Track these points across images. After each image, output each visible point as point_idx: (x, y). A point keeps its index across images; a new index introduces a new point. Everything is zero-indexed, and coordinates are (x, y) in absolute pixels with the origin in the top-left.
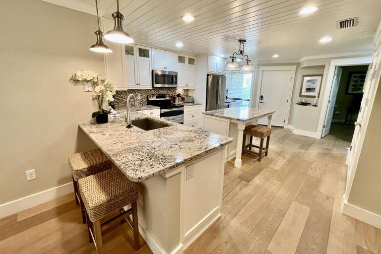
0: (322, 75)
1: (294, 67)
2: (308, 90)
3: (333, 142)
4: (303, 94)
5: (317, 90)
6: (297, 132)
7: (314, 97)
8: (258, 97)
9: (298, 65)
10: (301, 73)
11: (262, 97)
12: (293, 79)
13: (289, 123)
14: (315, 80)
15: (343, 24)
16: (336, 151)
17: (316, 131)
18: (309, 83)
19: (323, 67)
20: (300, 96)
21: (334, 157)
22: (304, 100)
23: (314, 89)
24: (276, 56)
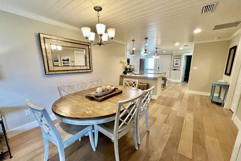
0: (181, 59)
1: (171, 55)
2: (176, 64)
3: (185, 83)
4: (174, 66)
5: (179, 64)
6: (173, 81)
7: (178, 67)
8: (157, 68)
9: (172, 54)
10: (173, 58)
11: (159, 68)
12: (170, 60)
13: (170, 78)
14: (179, 61)
15: (185, 46)
16: (186, 85)
17: (179, 80)
18: (176, 62)
19: (181, 56)
20: (173, 67)
21: (185, 86)
22: (175, 68)
23: (178, 64)
24: (165, 52)
